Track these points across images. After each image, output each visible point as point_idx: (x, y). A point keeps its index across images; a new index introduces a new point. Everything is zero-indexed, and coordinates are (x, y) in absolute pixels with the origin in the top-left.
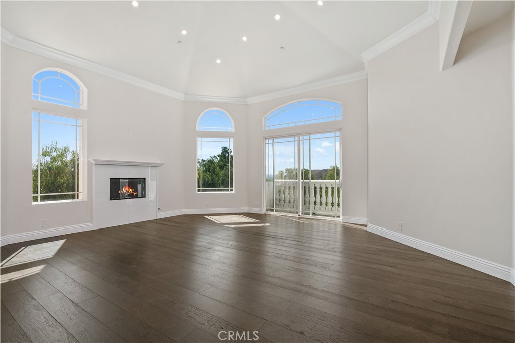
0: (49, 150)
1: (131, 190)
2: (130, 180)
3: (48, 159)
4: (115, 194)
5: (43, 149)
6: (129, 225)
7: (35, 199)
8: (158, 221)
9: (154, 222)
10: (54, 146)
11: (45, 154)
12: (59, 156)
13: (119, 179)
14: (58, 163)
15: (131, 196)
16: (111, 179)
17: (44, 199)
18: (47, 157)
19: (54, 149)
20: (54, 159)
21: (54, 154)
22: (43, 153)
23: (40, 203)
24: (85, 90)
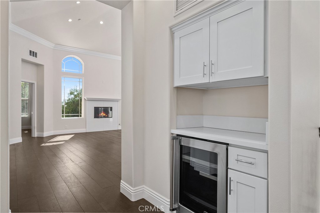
0: (73, 91)
1: (105, 114)
2: (104, 108)
3: (73, 96)
4: (97, 115)
5: (70, 90)
6: (103, 131)
7: (63, 116)
8: (119, 131)
9: (117, 131)
10: (76, 89)
11: (71, 93)
12: (78, 94)
13: (99, 107)
14: (77, 98)
15: (105, 117)
16: (95, 107)
17: (66, 116)
18: (72, 95)
19: (75, 91)
20: (75, 96)
21: (76, 93)
22: (70, 93)
23: (65, 118)
24: (84, 64)
